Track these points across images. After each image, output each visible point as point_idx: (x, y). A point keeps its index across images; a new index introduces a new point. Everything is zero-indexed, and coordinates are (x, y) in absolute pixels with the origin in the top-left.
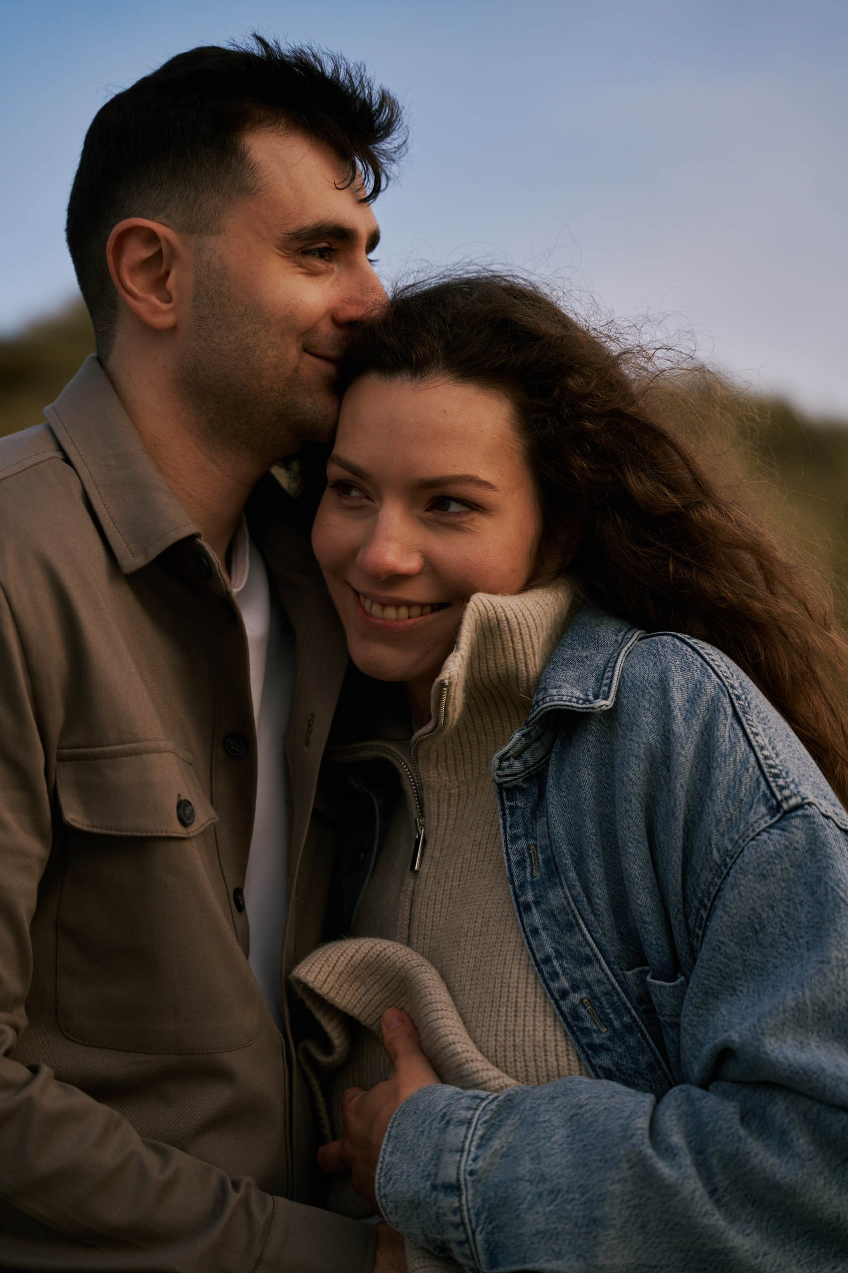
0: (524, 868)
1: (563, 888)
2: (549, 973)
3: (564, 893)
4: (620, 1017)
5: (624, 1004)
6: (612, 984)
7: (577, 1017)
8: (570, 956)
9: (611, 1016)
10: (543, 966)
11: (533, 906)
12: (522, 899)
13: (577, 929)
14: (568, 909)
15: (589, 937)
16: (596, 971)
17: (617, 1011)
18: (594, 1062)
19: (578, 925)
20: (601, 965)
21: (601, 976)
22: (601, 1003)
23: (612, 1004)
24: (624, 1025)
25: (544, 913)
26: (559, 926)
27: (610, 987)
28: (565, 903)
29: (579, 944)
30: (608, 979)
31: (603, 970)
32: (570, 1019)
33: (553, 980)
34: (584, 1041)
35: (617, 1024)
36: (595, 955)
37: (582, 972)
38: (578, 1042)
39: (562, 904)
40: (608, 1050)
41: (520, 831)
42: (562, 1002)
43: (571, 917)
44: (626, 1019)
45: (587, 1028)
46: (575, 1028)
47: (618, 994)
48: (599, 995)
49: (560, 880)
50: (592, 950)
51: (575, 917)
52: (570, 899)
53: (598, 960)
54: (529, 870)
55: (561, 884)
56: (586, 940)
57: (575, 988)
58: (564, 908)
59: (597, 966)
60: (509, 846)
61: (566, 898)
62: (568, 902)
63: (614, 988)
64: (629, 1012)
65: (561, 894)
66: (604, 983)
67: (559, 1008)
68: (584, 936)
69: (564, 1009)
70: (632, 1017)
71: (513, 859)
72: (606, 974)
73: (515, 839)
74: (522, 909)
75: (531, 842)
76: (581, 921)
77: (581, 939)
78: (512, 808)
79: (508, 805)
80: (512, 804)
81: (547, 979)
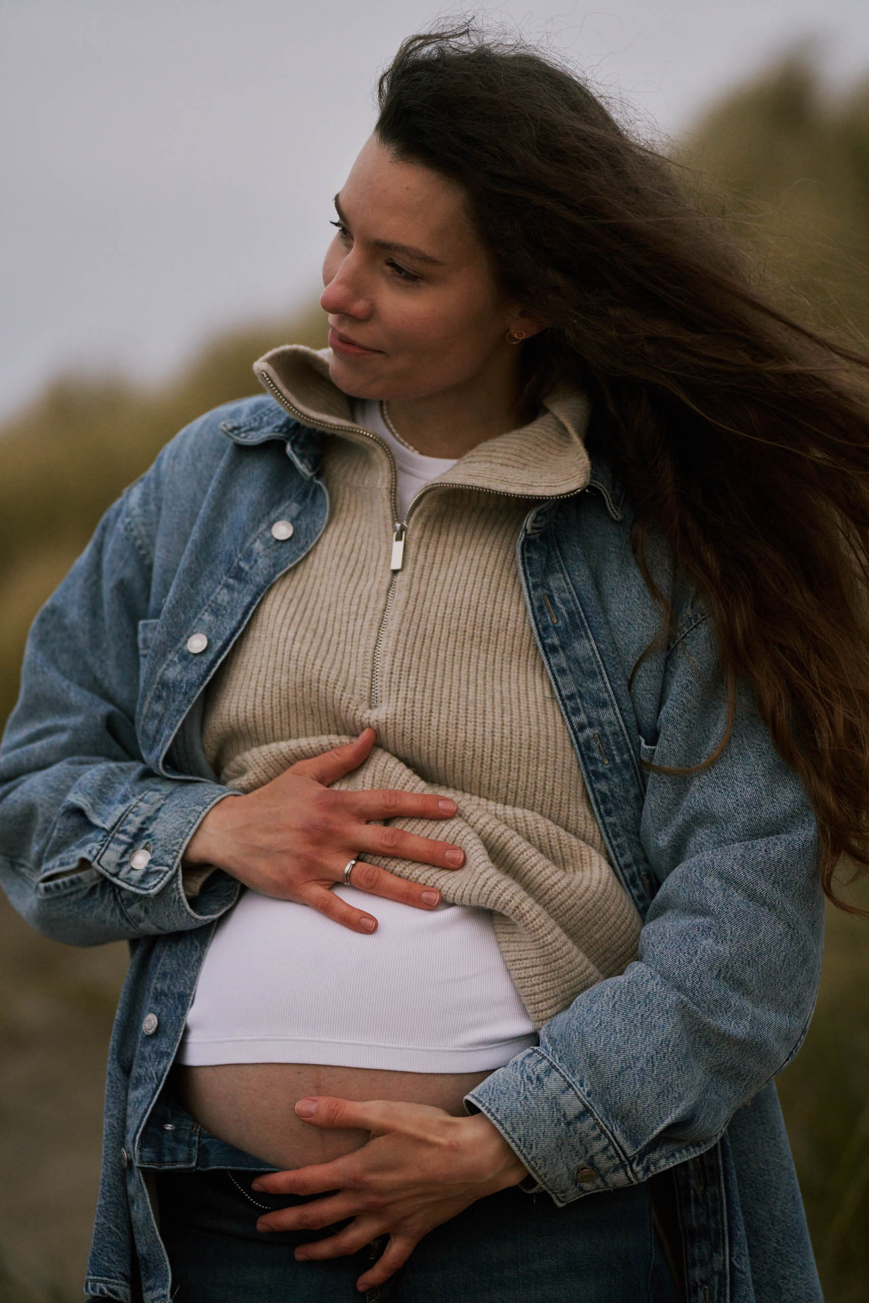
0: (544, 614)
1: (590, 641)
2: (572, 708)
3: (591, 645)
4: (621, 755)
5: (626, 744)
6: (620, 727)
7: (589, 748)
8: (590, 698)
9: (614, 752)
10: (567, 702)
11: (560, 650)
12: (549, 641)
13: (599, 677)
14: (593, 660)
15: (608, 685)
16: (610, 714)
17: (619, 749)
19: (601, 674)
20: (614, 710)
21: (613, 718)
22: (608, 740)
23: (617, 743)
24: (623, 761)
25: (569, 658)
26: (583, 672)
27: (618, 729)
28: (591, 654)
29: (599, 690)
30: (618, 722)
31: (615, 714)
32: (583, 749)
33: (574, 714)
34: (591, 768)
35: (618, 759)
36: (611, 701)
37: (598, 713)
38: (586, 768)
39: (588, 654)
40: (607, 778)
41: (539, 580)
42: (579, 734)
43: (595, 666)
44: (626, 757)
45: (595, 758)
46: (586, 756)
47: (623, 735)
48: (608, 734)
49: (586, 633)
50: (610, 696)
51: (599, 667)
52: (596, 652)
53: (613, 705)
54: (549, 616)
55: (588, 637)
56: (606, 687)
57: (591, 725)
58: (589, 658)
59: (611, 711)
60: (532, 592)
61: (592, 650)
62: (594, 654)
63: (621, 730)
64: (629, 751)
65: (587, 645)
66: (614, 725)
67: (577, 738)
68: (605, 683)
69: (581, 740)
70: (630, 756)
71: (536, 604)
72: (617, 718)
73: (536, 586)
74: (547, 649)
75: (545, 591)
76: (604, 671)
77: (602, 685)
78: (529, 558)
79: (526, 555)
80: (529, 555)
81: (570, 713)
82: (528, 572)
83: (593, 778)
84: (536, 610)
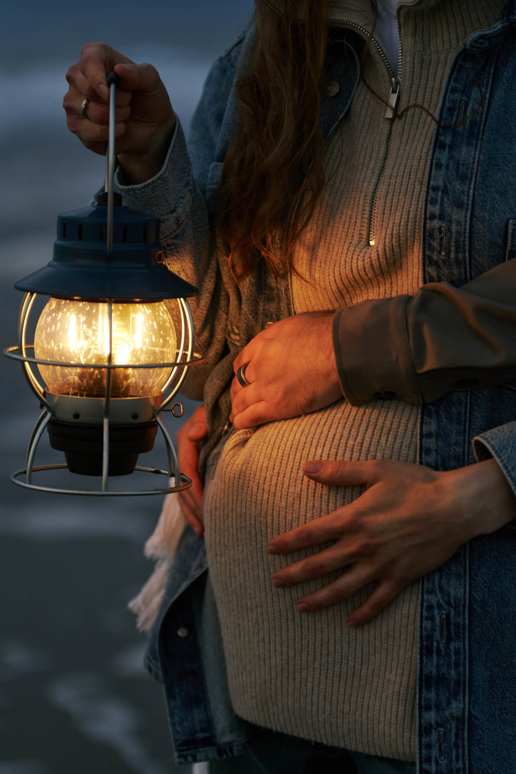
0: (452, 116)
1: (475, 151)
2: (432, 197)
3: (475, 154)
4: (457, 252)
5: (464, 245)
6: (465, 229)
7: (431, 236)
8: (452, 195)
9: (452, 248)
10: (431, 191)
11: (447, 149)
12: (442, 138)
13: (468, 182)
14: (471, 166)
15: (471, 191)
16: (462, 215)
17: (457, 248)
18: (427, 268)
19: (471, 180)
20: (467, 213)
21: (462, 220)
22: (452, 237)
23: (457, 241)
24: (456, 258)
25: (451, 157)
26: (457, 172)
27: (463, 230)
28: (471, 161)
29: (463, 192)
30: (465, 224)
31: (466, 217)
32: (427, 234)
33: (432, 204)
34: (427, 253)
35: (452, 255)
36: (468, 204)
37: (453, 210)
38: (424, 251)
39: (469, 160)
40: (438, 267)
41: (460, 86)
42: (428, 221)
43: (469, 172)
44: (460, 256)
45: (434, 246)
46: (427, 241)
47: (465, 237)
48: (454, 231)
49: (477, 143)
50: (468, 200)
51: (472, 173)
52: (476, 161)
53: (467, 209)
54: (455, 118)
55: (476, 147)
56: (469, 192)
57: (441, 217)
58: (468, 163)
59: (464, 212)
60: (448, 94)
61: (474, 158)
62: (474, 162)
63: (465, 232)
64: (464, 252)
65: (472, 153)
66: (461, 225)
67: (425, 223)
68: (469, 188)
69: (428, 226)
70: (464, 256)
71: (448, 104)
72: (466, 221)
73: (454, 90)
74: (438, 144)
75: (464, 98)
76: (473, 179)
77: (466, 189)
78: (461, 66)
79: (460, 62)
80: (462, 63)
81: (430, 201)
82: (454, 77)
83: (427, 261)
84: (445, 109)
